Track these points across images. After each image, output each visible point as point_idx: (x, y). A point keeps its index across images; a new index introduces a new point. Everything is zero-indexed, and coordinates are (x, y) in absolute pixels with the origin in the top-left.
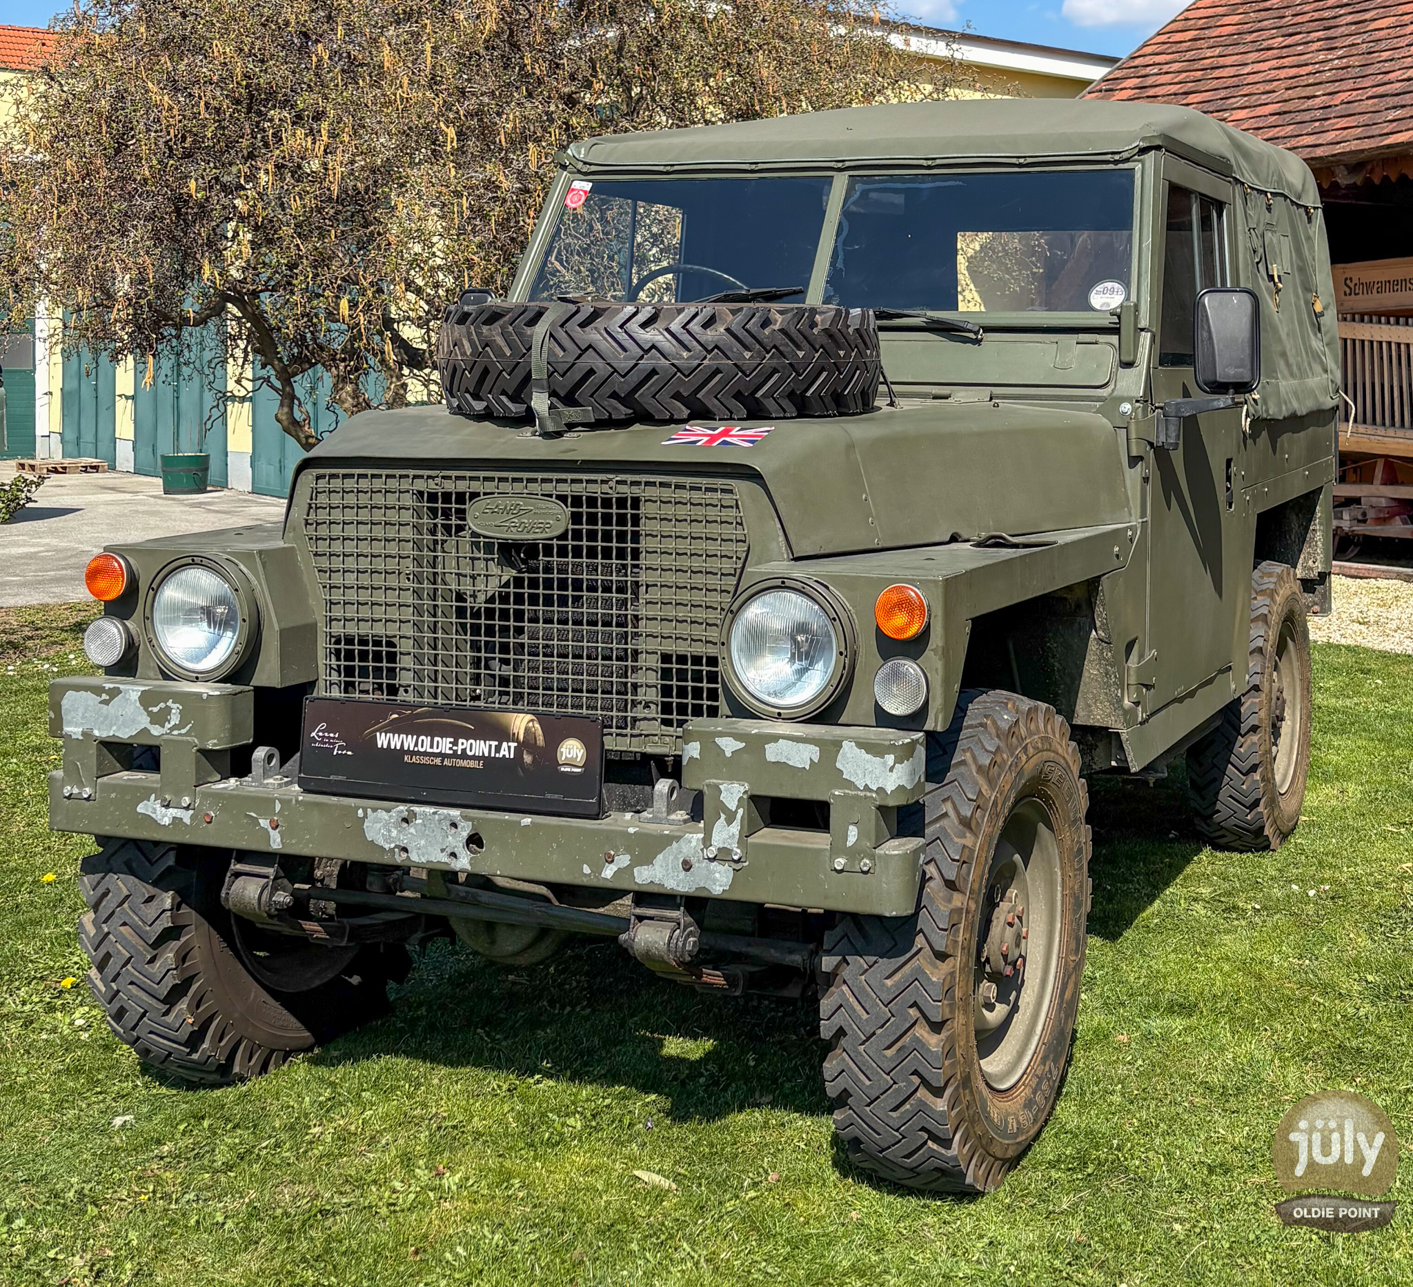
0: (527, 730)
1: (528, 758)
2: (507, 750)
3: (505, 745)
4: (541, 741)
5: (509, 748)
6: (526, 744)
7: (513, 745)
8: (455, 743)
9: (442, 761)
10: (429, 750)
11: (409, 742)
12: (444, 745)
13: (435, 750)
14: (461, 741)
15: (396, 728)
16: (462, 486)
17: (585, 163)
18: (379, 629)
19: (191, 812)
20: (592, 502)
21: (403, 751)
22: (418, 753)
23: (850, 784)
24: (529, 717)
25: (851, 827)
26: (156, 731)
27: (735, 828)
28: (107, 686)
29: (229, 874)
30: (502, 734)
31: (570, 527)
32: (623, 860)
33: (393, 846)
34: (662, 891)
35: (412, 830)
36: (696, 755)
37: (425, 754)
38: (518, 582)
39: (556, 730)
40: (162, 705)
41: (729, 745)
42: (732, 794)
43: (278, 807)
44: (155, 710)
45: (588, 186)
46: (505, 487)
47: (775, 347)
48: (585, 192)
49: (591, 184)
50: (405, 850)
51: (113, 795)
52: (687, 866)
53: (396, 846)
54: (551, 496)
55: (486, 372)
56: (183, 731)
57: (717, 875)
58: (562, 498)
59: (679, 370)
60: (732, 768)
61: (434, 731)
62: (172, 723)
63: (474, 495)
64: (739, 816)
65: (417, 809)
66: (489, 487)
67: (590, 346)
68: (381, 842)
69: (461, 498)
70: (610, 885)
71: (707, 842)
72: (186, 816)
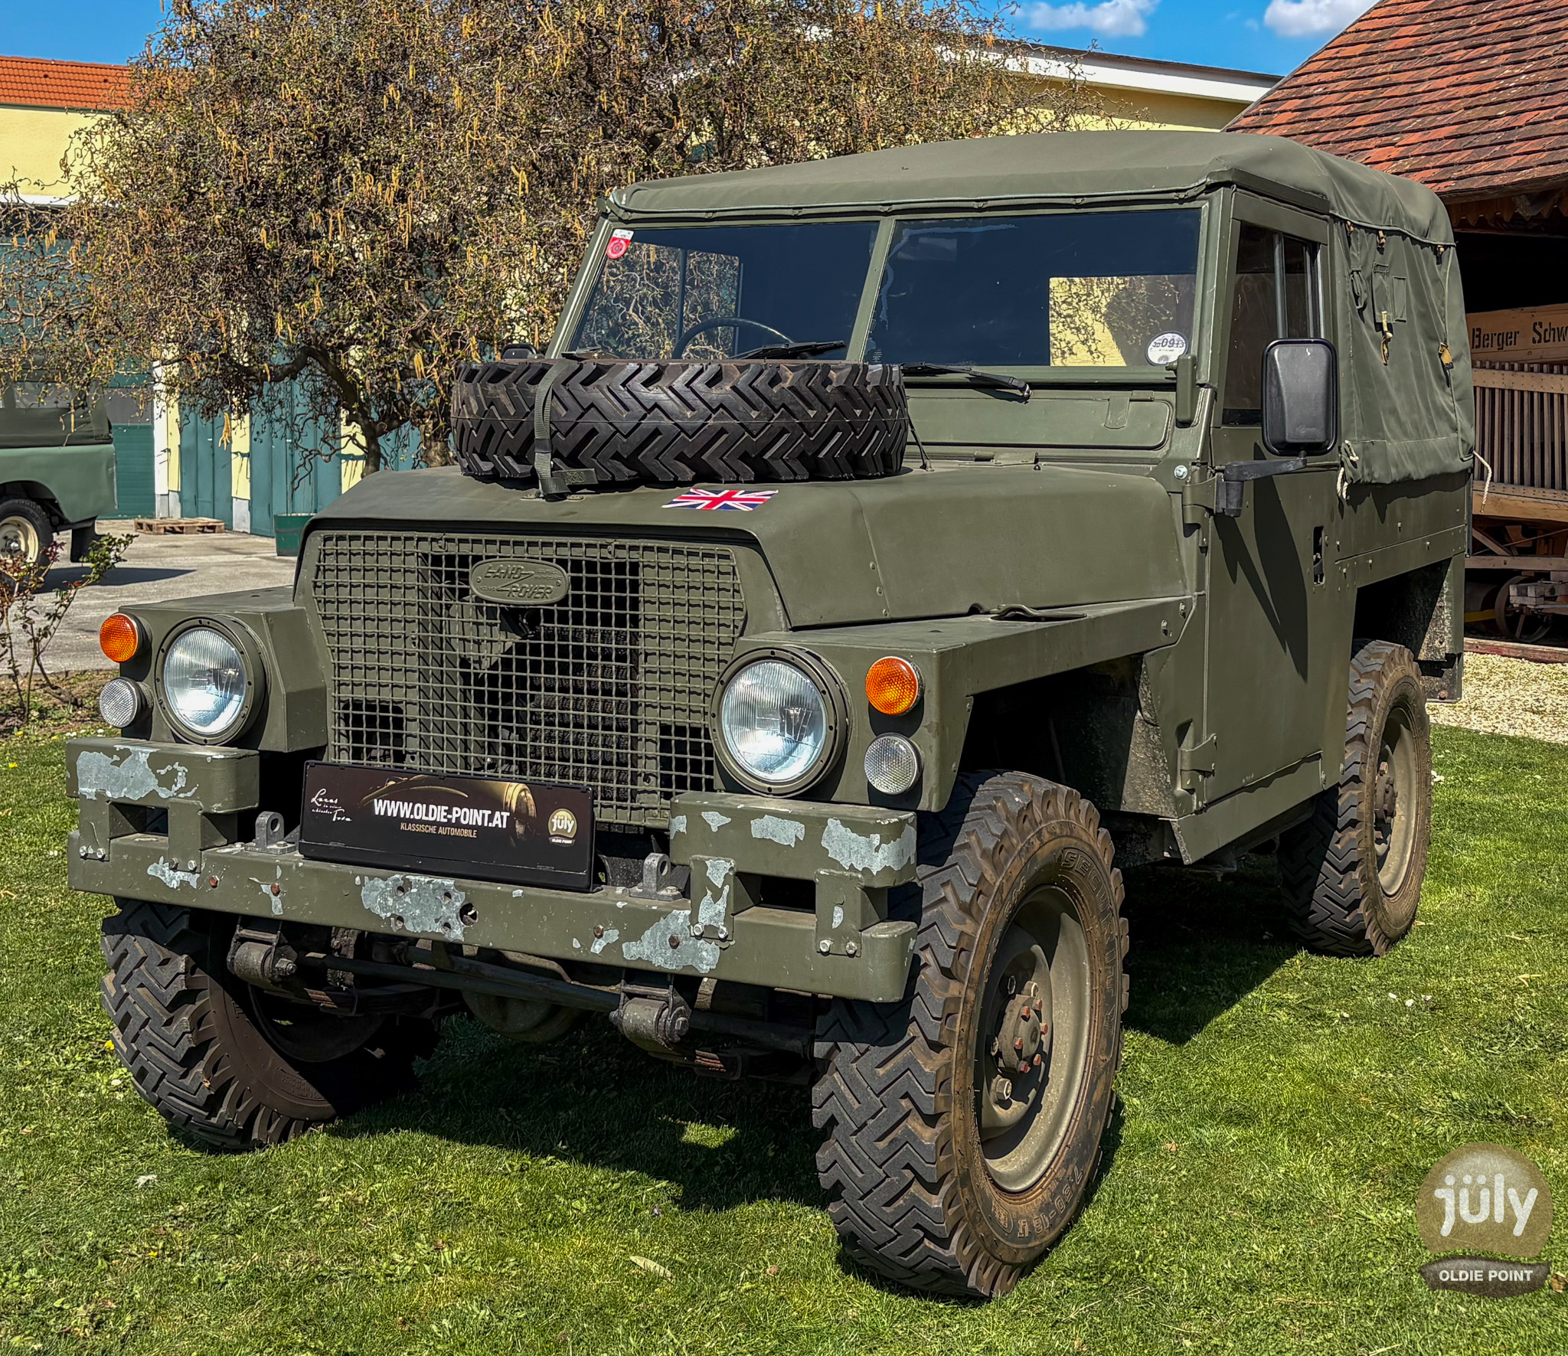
0: (519, 799)
1: (520, 829)
2: (500, 820)
3: (497, 814)
4: (532, 811)
5: (502, 817)
6: (519, 814)
7: (506, 814)
8: (449, 812)
9: (437, 830)
10: (424, 818)
11: (405, 809)
12: (439, 813)
13: (430, 819)
14: (455, 809)
15: (393, 795)
16: (465, 549)
17: (627, 211)
18: (386, 695)
19: (197, 875)
20: (591, 567)
21: (398, 820)
22: (414, 821)
23: (835, 864)
24: (521, 786)
25: (837, 908)
26: (163, 794)
27: (721, 906)
28: (118, 747)
29: (234, 939)
30: (495, 803)
31: (570, 592)
32: (613, 935)
33: (389, 914)
34: (650, 968)
35: (407, 899)
36: (683, 829)
37: (421, 822)
38: (520, 649)
39: (548, 800)
40: (169, 768)
41: (715, 820)
42: (719, 870)
43: (279, 873)
44: (163, 772)
45: (629, 235)
46: (507, 550)
47: (784, 406)
48: (626, 241)
49: (632, 233)
50: (400, 919)
51: (125, 857)
52: (674, 943)
53: (392, 915)
54: (551, 560)
55: (491, 432)
56: (189, 794)
57: (704, 953)
58: (562, 563)
59: (683, 430)
60: (719, 843)
61: (428, 799)
62: (179, 786)
63: (477, 558)
64: (725, 893)
65: (412, 877)
66: (492, 550)
67: (592, 405)
68: (378, 911)
69: (464, 561)
70: (599, 960)
71: (693, 919)
72: (193, 880)
